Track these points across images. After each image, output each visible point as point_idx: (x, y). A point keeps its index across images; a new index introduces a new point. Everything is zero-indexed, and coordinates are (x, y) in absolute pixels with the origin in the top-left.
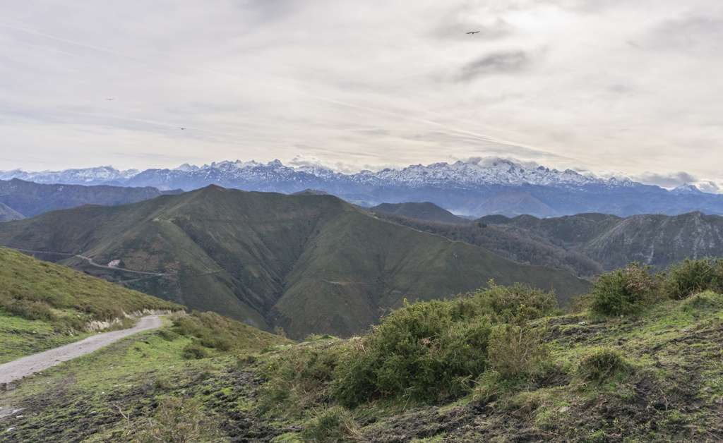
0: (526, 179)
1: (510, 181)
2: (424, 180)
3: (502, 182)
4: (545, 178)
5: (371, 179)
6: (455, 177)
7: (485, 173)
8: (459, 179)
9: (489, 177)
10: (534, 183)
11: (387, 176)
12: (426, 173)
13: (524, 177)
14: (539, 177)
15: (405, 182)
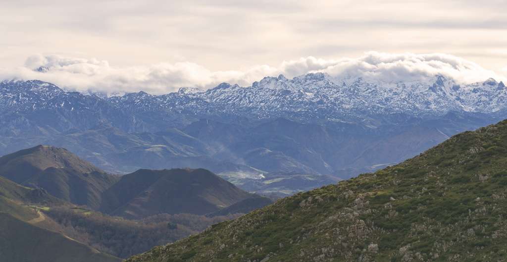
0: (462, 101)
1: (433, 106)
2: (282, 106)
3: (416, 108)
4: (496, 99)
5: (193, 103)
6: (336, 99)
7: (391, 91)
8: (342, 102)
9: (396, 98)
10: (473, 110)
11: (222, 97)
12: (288, 92)
13: (458, 99)
14: (484, 98)
15: (250, 109)
